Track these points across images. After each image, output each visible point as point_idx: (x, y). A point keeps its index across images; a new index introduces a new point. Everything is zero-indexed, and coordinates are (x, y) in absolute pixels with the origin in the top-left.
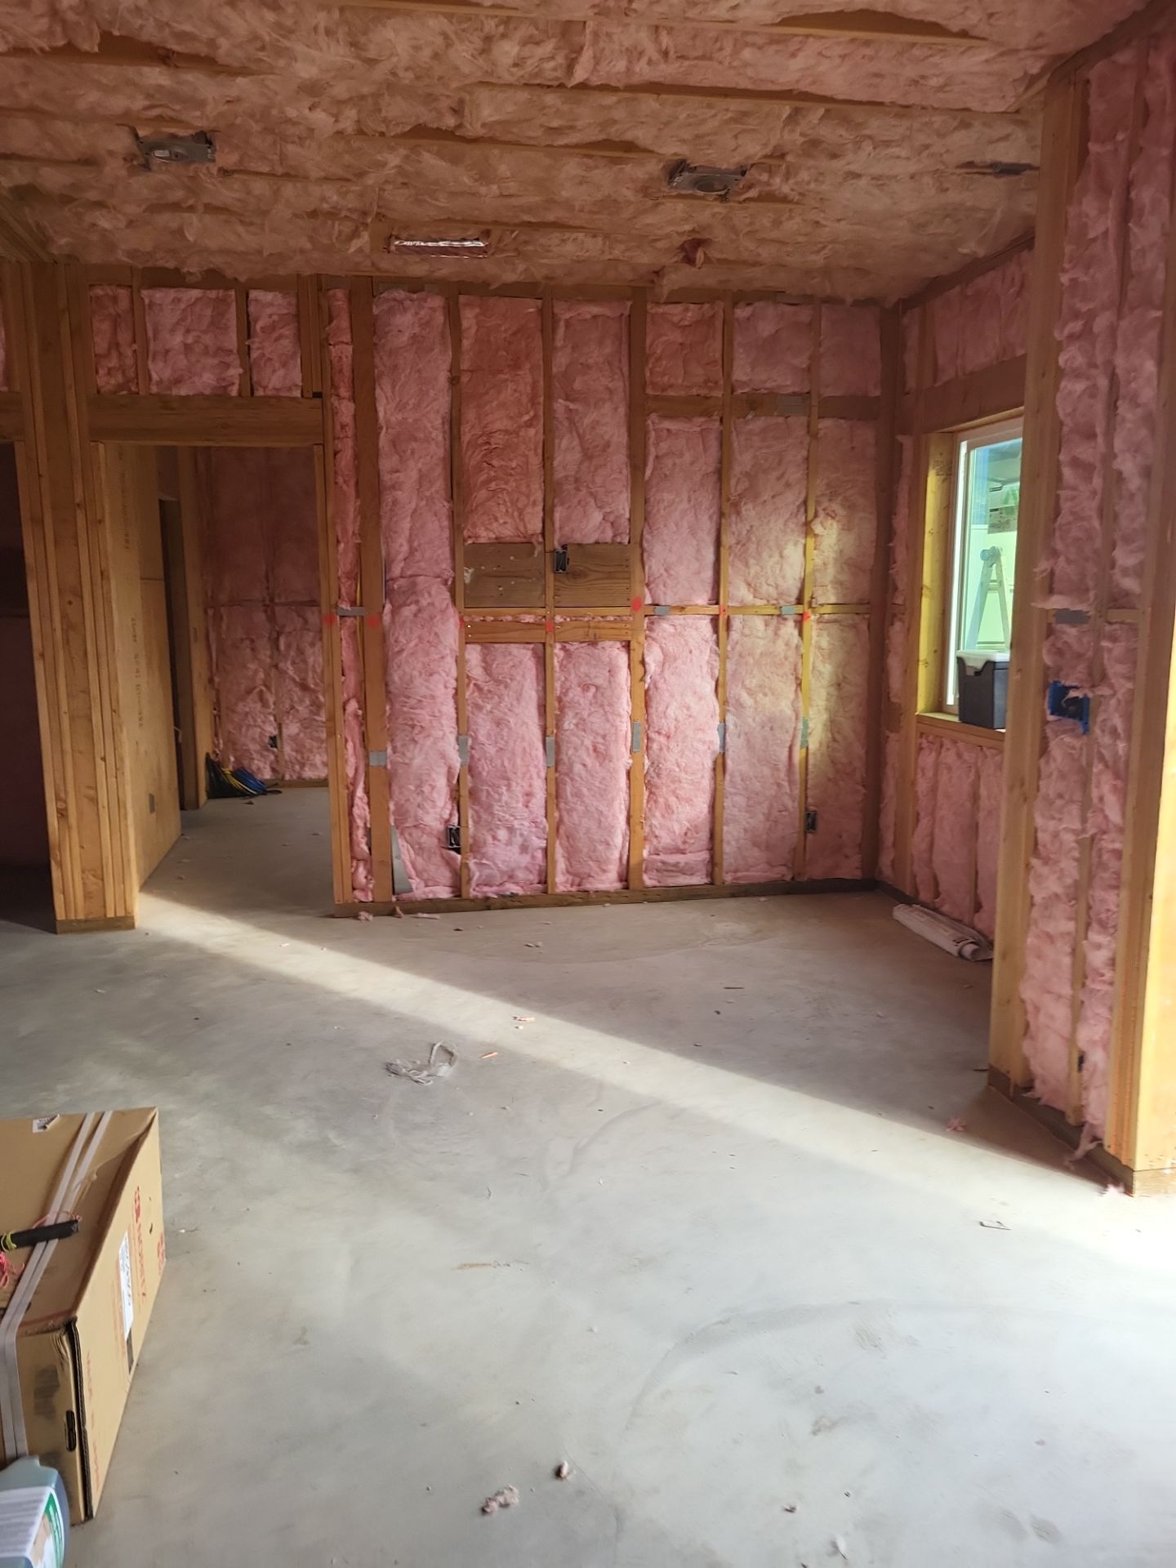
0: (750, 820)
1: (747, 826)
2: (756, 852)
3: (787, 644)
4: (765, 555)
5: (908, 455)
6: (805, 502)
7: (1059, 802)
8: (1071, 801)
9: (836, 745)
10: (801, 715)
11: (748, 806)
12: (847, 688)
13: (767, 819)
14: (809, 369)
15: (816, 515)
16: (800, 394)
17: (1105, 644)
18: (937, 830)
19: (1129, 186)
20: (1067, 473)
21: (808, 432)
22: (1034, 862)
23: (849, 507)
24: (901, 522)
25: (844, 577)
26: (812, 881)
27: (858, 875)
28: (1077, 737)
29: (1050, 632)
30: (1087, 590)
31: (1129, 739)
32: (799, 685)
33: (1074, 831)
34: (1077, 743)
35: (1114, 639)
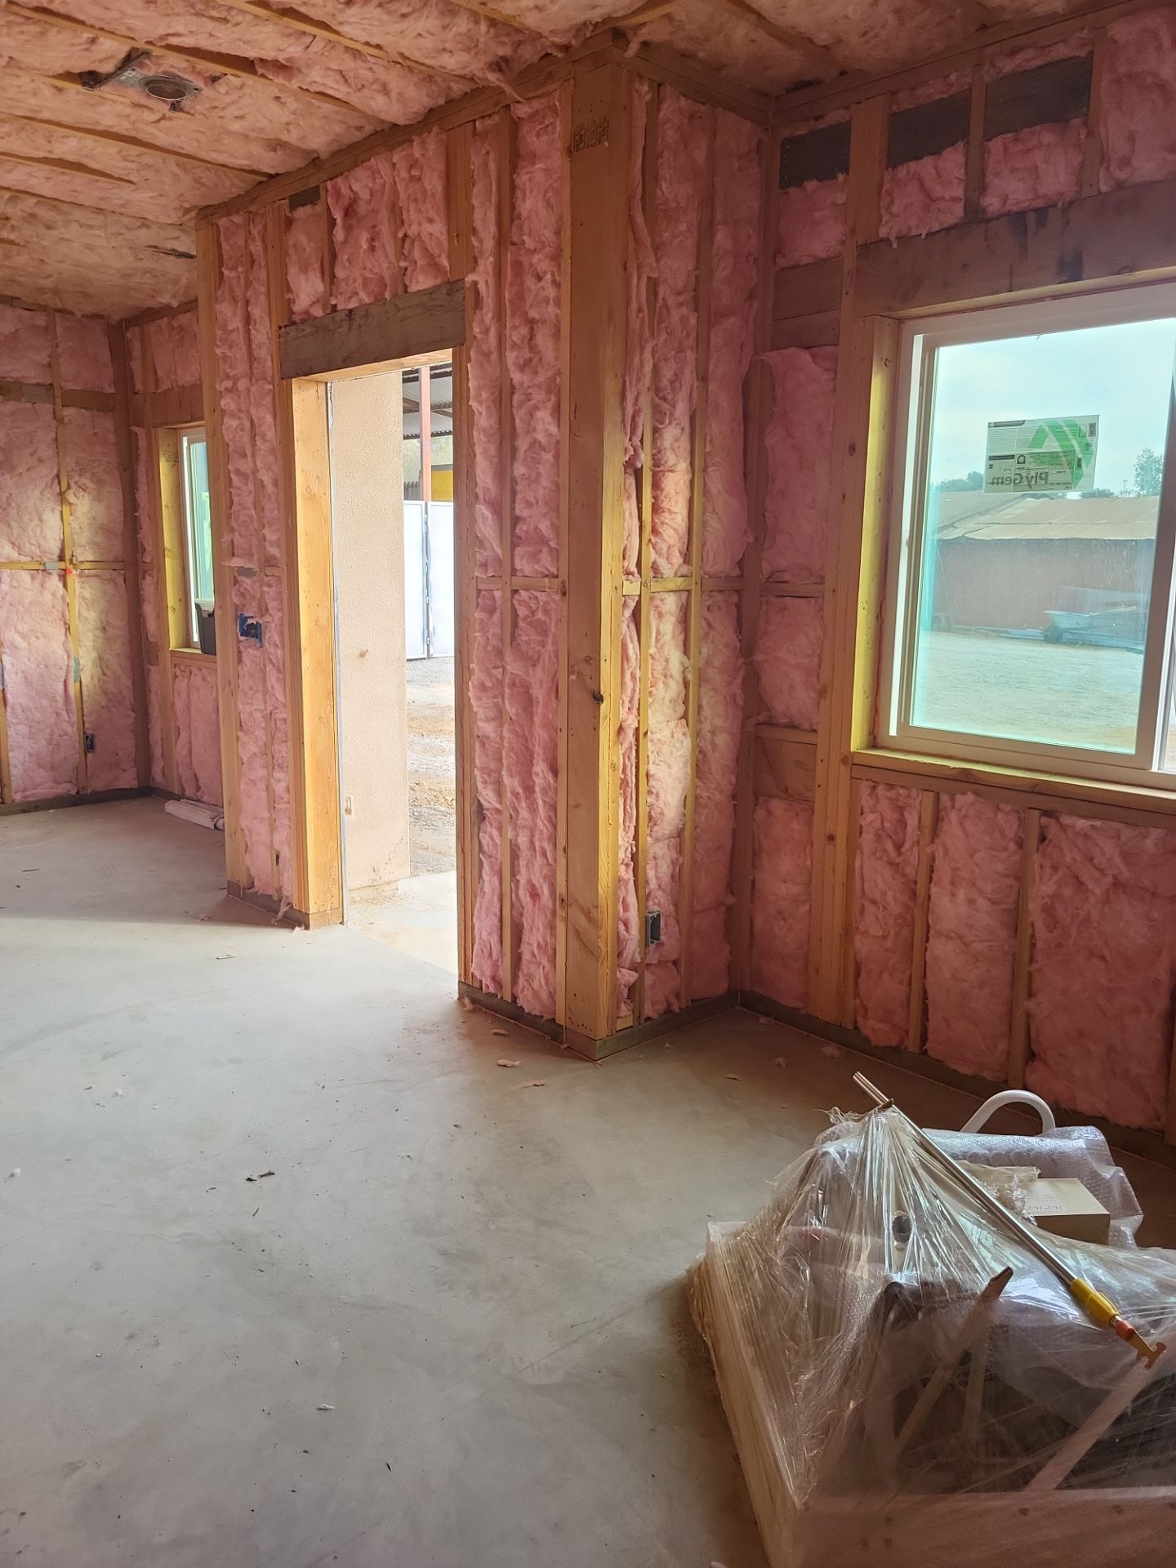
0: (34, 746)
1: (31, 751)
2: (42, 773)
3: (54, 595)
4: (26, 519)
5: (142, 443)
6: (58, 476)
7: (251, 693)
8: (257, 691)
9: (106, 678)
10: (72, 655)
11: (30, 733)
12: (110, 631)
13: (50, 743)
14: (49, 365)
15: (69, 487)
16: (43, 385)
17: (266, 589)
18: (193, 738)
19: (247, 303)
20: (233, 477)
21: (55, 418)
22: (240, 734)
23: (98, 482)
24: (142, 496)
25: (99, 539)
26: (94, 793)
27: (135, 784)
28: (257, 649)
29: (236, 582)
30: (253, 555)
31: (283, 647)
32: (68, 629)
33: (261, 711)
34: (257, 653)
35: (270, 586)
